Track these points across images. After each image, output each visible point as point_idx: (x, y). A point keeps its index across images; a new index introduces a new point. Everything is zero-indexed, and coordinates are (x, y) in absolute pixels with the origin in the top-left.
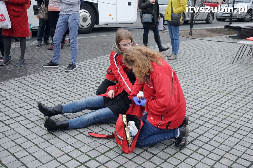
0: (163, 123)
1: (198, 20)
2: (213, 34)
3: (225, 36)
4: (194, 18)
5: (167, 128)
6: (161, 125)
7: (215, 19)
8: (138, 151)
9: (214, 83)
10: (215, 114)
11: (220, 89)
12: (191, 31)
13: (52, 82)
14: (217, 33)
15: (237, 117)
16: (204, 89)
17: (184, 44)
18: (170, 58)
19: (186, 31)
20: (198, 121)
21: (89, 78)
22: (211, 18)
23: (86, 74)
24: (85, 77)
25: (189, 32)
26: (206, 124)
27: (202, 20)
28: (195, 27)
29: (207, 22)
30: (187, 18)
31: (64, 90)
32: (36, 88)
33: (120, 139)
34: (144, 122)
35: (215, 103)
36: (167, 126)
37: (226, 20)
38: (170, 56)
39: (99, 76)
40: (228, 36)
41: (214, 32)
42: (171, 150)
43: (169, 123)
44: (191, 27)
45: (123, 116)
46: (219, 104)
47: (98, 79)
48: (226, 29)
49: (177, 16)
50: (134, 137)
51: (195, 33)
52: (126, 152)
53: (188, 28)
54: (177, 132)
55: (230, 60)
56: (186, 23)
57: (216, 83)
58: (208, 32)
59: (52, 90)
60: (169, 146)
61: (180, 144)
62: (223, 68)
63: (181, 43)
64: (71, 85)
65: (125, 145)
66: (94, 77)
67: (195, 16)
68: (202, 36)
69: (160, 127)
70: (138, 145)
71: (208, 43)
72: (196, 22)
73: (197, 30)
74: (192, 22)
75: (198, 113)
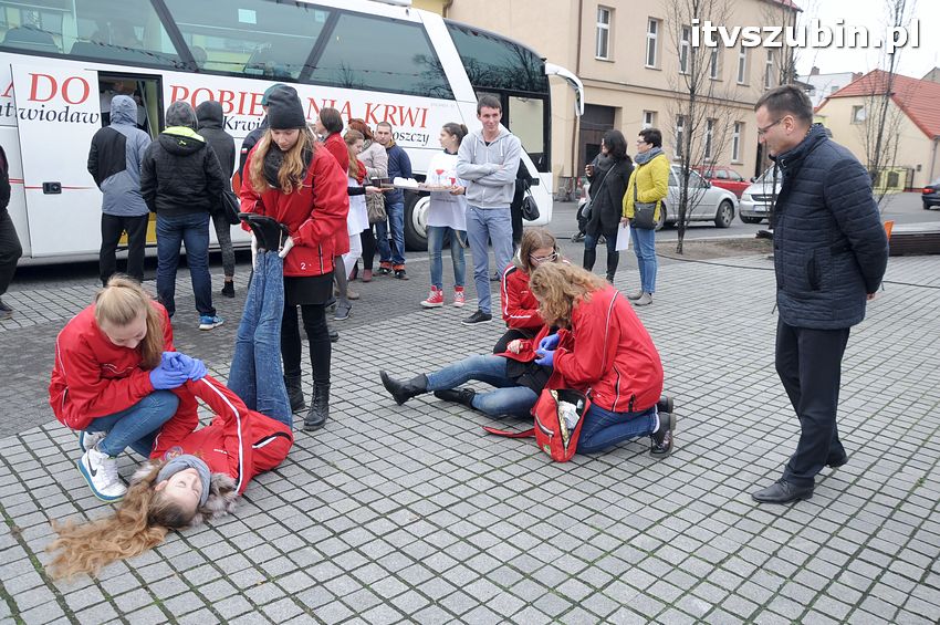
0: (622, 400)
1: (695, 220)
2: (733, 251)
3: (758, 256)
4: (687, 215)
5: (631, 411)
6: (619, 405)
7: (737, 217)
8: (582, 460)
9: (732, 350)
10: (730, 404)
11: (744, 362)
12: (680, 243)
13: (385, 345)
14: (742, 249)
15: (773, 409)
16: (710, 361)
17: (666, 273)
18: (638, 302)
19: (670, 245)
20: (696, 416)
21: (462, 339)
22: (726, 215)
23: (452, 332)
24: (451, 337)
25: (676, 245)
26: (713, 421)
27: (707, 220)
28: (688, 235)
29: (719, 224)
30: (671, 216)
31: (414, 361)
32: (357, 355)
33: (548, 434)
34: (591, 399)
35: (732, 386)
36: (631, 406)
37: (764, 221)
38: (638, 298)
39: (482, 335)
40: (766, 256)
41: (735, 247)
42: (644, 460)
43: (632, 399)
44: (681, 235)
45: (553, 391)
46: (740, 388)
47: (481, 340)
48: (762, 241)
49: (645, 207)
50: (572, 430)
51: (689, 249)
52: (559, 458)
53: (673, 236)
54: (654, 421)
55: (768, 306)
56: (668, 226)
57: (735, 349)
58: (722, 247)
59: (390, 360)
60: (640, 453)
61: (660, 447)
62: (753, 322)
63: (659, 270)
64: (425, 352)
65: (559, 445)
66: (472, 337)
67: (688, 210)
68: (705, 255)
69: (619, 410)
70: (580, 450)
71: (721, 271)
72: (692, 224)
73: (694, 242)
74: (683, 222)
75: (697, 402)
